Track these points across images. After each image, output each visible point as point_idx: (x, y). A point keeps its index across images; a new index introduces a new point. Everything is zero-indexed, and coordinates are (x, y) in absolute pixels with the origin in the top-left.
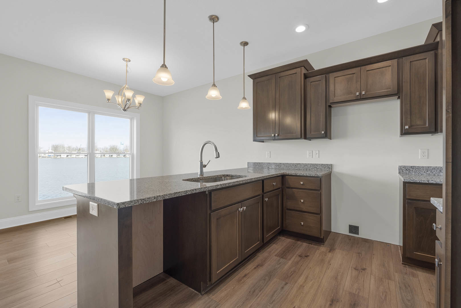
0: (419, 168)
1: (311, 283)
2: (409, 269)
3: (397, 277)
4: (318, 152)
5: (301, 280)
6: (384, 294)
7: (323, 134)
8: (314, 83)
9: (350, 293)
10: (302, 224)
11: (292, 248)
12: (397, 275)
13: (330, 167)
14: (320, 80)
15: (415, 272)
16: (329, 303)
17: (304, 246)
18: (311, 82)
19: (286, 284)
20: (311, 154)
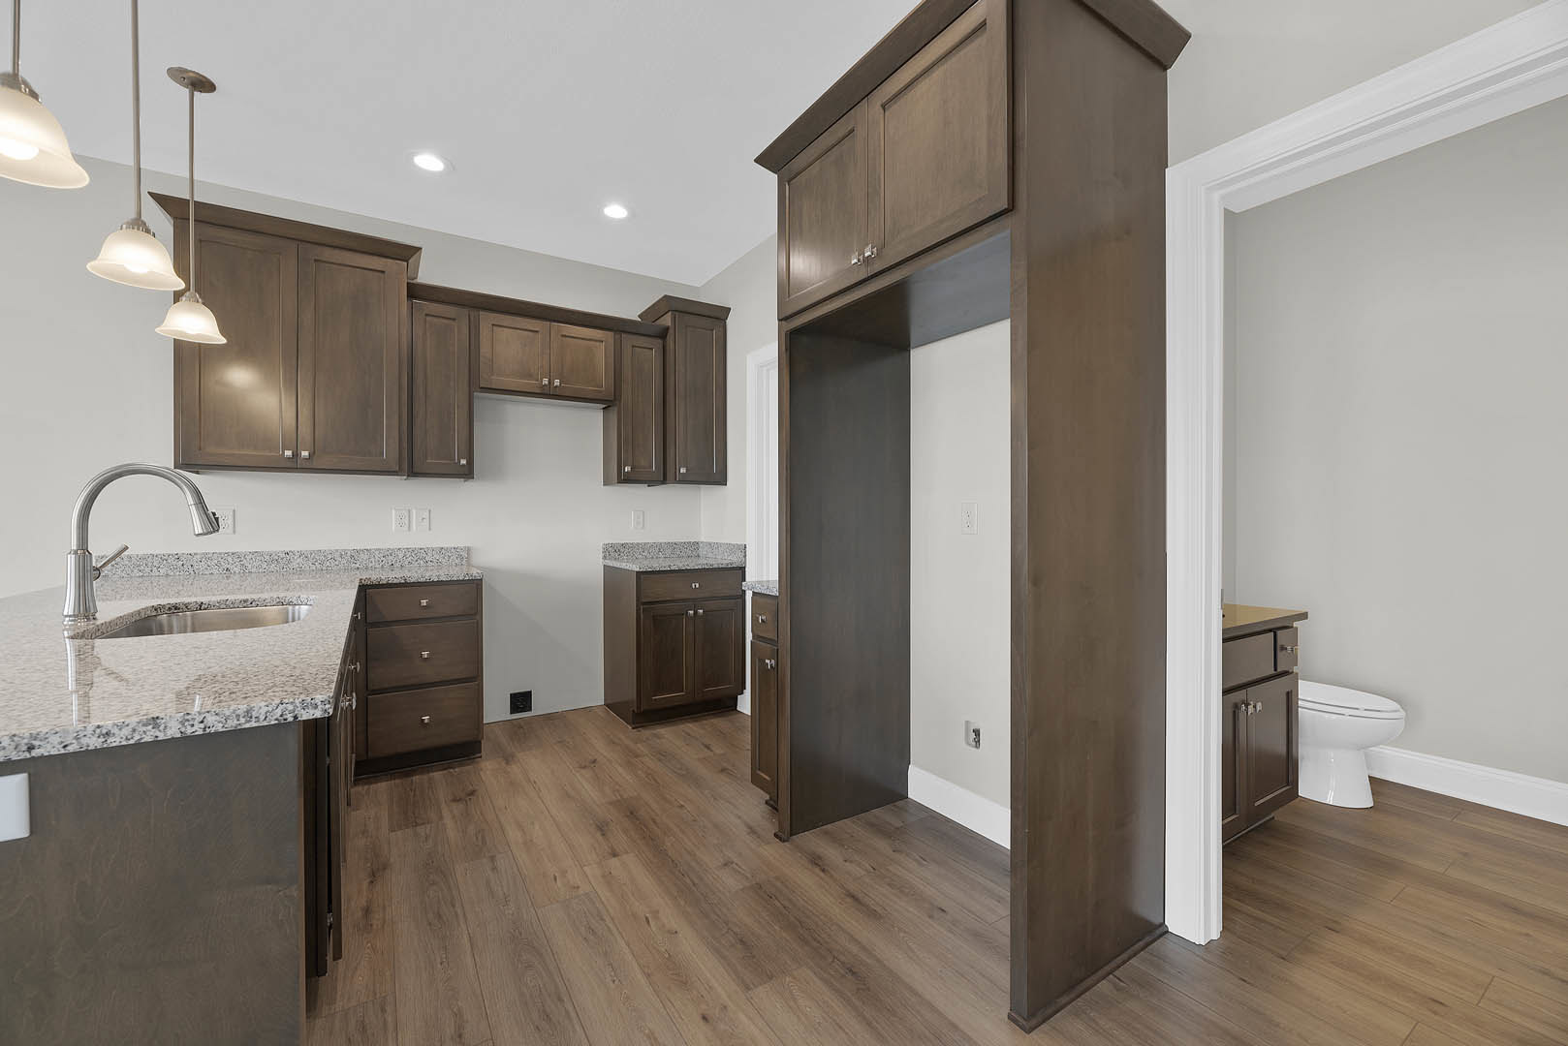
0: (632, 546)
1: (537, 827)
2: (646, 733)
3: (641, 748)
4: (426, 515)
5: (514, 835)
6: (650, 777)
7: (463, 465)
8: (435, 320)
9: (611, 803)
10: (426, 721)
11: (414, 795)
12: (639, 745)
13: (465, 555)
14: (454, 319)
15: (654, 732)
16: (598, 834)
17: (439, 780)
18: (427, 315)
19: (492, 858)
20: (407, 518)
